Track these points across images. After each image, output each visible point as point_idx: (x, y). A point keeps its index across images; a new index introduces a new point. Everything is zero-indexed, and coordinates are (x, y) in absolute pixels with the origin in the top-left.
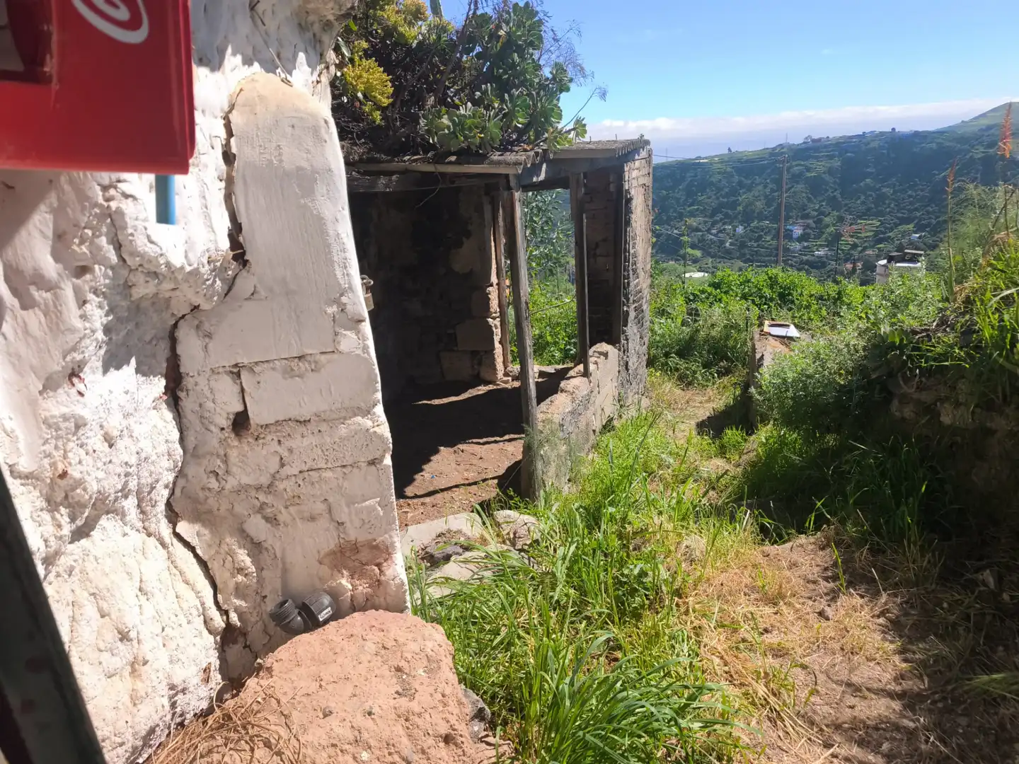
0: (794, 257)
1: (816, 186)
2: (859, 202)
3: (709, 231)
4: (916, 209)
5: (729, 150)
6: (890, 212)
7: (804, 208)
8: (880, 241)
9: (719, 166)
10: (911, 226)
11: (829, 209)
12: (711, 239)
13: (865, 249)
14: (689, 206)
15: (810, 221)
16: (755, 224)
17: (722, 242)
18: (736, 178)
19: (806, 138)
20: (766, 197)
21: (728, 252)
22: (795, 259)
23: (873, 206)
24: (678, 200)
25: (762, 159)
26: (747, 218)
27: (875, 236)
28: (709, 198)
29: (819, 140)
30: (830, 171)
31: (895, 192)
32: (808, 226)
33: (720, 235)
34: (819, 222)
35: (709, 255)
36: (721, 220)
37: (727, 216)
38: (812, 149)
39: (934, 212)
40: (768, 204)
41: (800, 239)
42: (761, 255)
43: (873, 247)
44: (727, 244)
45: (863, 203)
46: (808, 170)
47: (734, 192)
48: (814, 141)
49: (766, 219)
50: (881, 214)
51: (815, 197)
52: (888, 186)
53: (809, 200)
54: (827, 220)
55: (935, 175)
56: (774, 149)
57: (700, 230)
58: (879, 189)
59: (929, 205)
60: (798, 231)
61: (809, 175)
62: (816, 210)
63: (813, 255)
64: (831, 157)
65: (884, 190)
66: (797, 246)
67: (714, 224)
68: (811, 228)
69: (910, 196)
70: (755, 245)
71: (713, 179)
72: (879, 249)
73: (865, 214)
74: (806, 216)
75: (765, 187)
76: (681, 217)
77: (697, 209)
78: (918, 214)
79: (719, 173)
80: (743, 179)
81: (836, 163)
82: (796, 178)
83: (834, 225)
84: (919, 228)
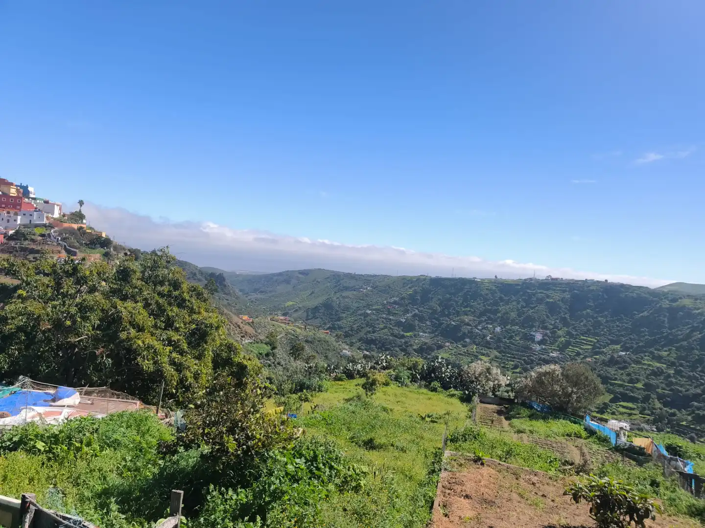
0: (535, 354)
1: (553, 308)
2: (582, 324)
3: (476, 327)
4: (622, 335)
5: (496, 277)
6: (604, 335)
7: (543, 322)
8: (597, 353)
9: (488, 285)
10: (619, 346)
11: (560, 326)
12: (477, 333)
13: (585, 357)
14: (464, 307)
15: (548, 331)
16: (509, 327)
17: (485, 336)
18: (498, 295)
19: (548, 277)
20: (518, 310)
21: (488, 342)
22: (535, 356)
23: (591, 328)
24: (457, 302)
25: (518, 285)
26: (504, 322)
27: (593, 349)
28: (479, 304)
29: (556, 279)
30: (563, 300)
31: (607, 321)
32: (546, 335)
33: (484, 331)
34: (553, 333)
35: (474, 343)
36: (485, 320)
37: (489, 318)
38: (550, 284)
39: (634, 339)
40: (519, 316)
41: (540, 343)
42: (511, 350)
43: (591, 357)
44: (488, 338)
45: (585, 325)
46: (548, 297)
47: (496, 303)
48: (553, 279)
49: (517, 324)
50: (595, 334)
51: (552, 316)
52: (601, 317)
53: (548, 317)
54: (560, 333)
55: (635, 314)
56: (525, 280)
57: (470, 325)
58: (596, 318)
59: (631, 334)
60: (538, 337)
61: (548, 300)
62: (551, 324)
63: (548, 355)
64: (564, 291)
65: (599, 319)
66: (538, 347)
67: (480, 323)
68: (549, 337)
69: (618, 326)
70: (508, 341)
71: (483, 293)
72: (595, 358)
73: (586, 333)
74: (545, 328)
75: (518, 303)
76: (458, 314)
77: (470, 311)
78: (624, 339)
79: (487, 289)
80: (503, 296)
81: (567, 296)
82: (540, 301)
83: (564, 337)
84: (625, 349)
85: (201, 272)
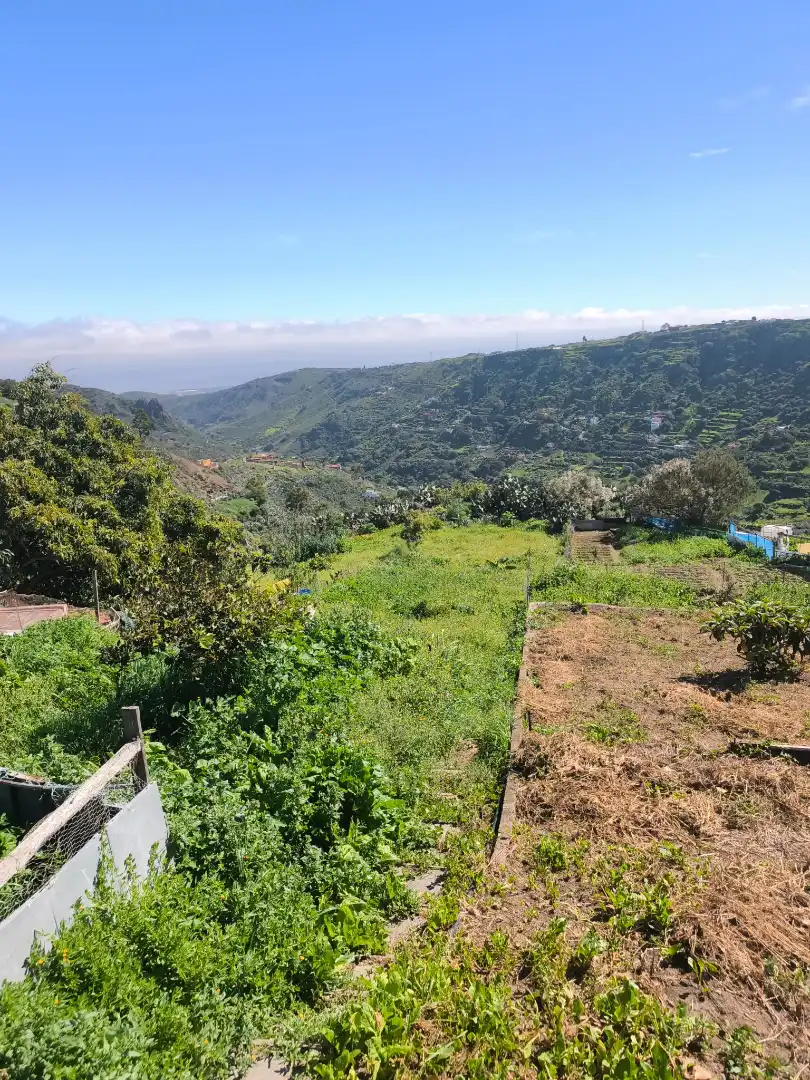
0: (652, 450)
1: (675, 376)
2: (720, 393)
3: (561, 423)
4: (780, 401)
5: (584, 338)
6: (752, 403)
7: (661, 398)
8: (741, 435)
9: (572, 353)
10: (775, 419)
11: (687, 401)
12: (563, 431)
13: (728, 441)
14: (541, 395)
15: (670, 412)
16: (610, 415)
17: (575, 434)
18: (591, 366)
19: (664, 326)
20: (622, 386)
21: (581, 444)
22: (653, 453)
23: (734, 397)
24: (527, 388)
25: (620, 346)
26: (602, 408)
27: (738, 427)
28: (562, 387)
29: (676, 328)
30: (689, 361)
31: (757, 384)
32: (667, 417)
33: (574, 426)
34: (678, 412)
35: (561, 447)
36: (575, 410)
37: (580, 405)
38: (669, 338)
39: (799, 404)
40: (624, 394)
41: (658, 432)
42: (616, 448)
43: (735, 440)
44: (581, 437)
45: (724, 394)
46: (666, 358)
47: (588, 381)
48: (671, 329)
49: (622, 409)
50: (740, 405)
51: (674, 387)
52: (748, 377)
53: (667, 390)
54: (687, 411)
55: (799, 364)
56: (630, 336)
57: (552, 422)
58: (741, 380)
59: (793, 397)
60: (656, 423)
61: (667, 363)
62: (674, 401)
63: (673, 449)
64: (690, 346)
65: (746, 380)
66: (655, 439)
67: (566, 416)
68: (670, 420)
69: (773, 388)
70: (611, 437)
71: (567, 368)
72: (741, 442)
73: (726, 406)
74: (665, 407)
75: (622, 375)
76: (532, 406)
77: (550, 399)
78: (782, 406)
79: (573, 361)
80: (597, 367)
81: (695, 352)
82: (654, 367)
83: (694, 416)
84: (784, 420)
85: (123, 403)
